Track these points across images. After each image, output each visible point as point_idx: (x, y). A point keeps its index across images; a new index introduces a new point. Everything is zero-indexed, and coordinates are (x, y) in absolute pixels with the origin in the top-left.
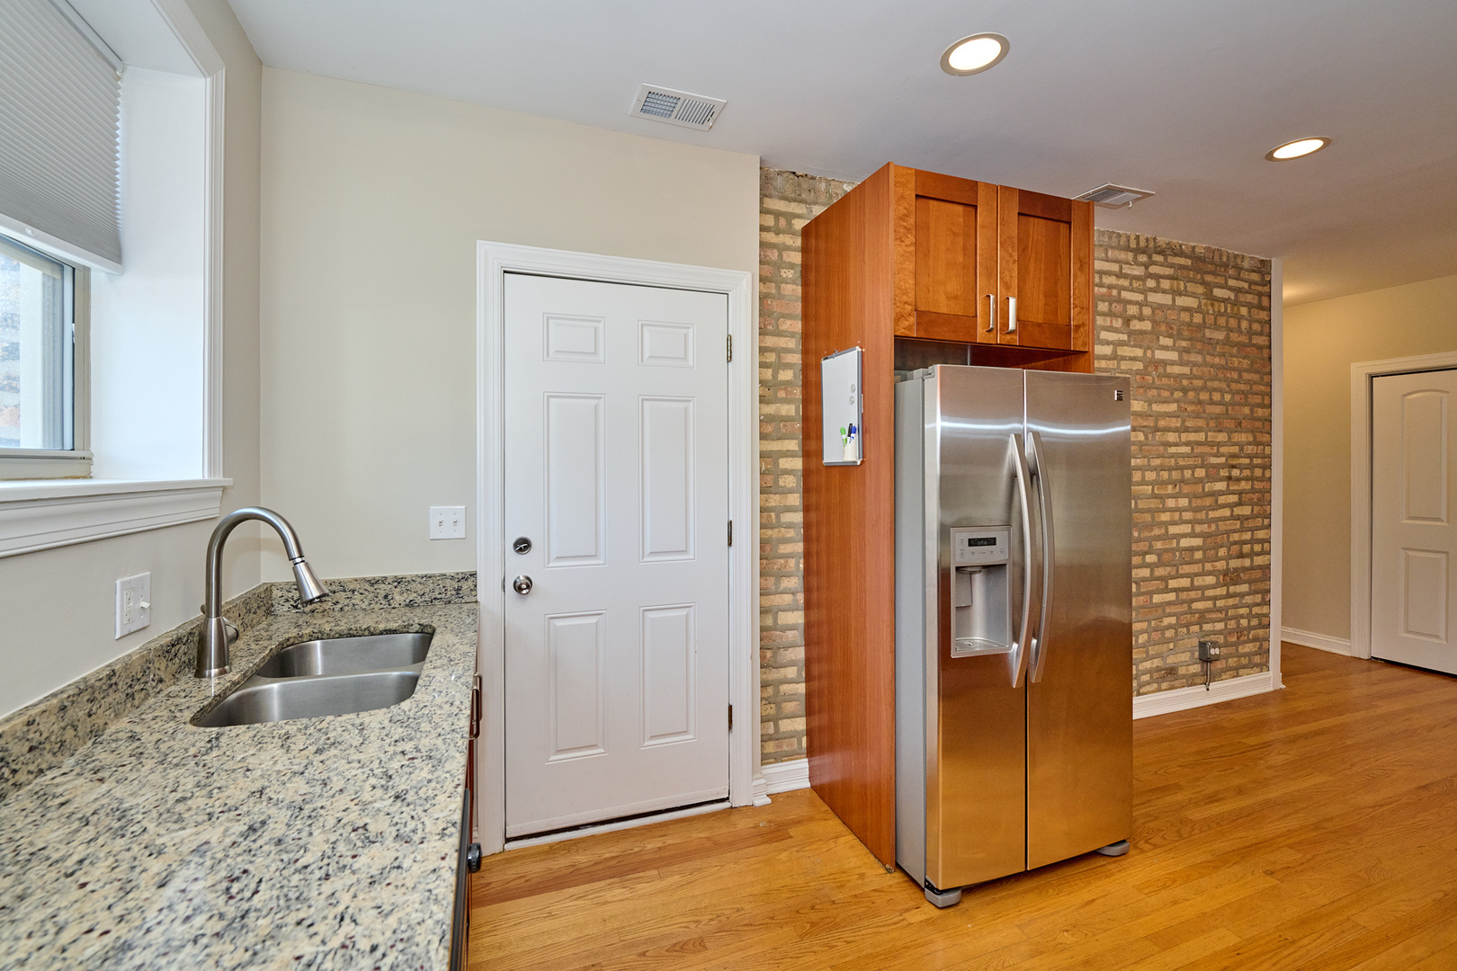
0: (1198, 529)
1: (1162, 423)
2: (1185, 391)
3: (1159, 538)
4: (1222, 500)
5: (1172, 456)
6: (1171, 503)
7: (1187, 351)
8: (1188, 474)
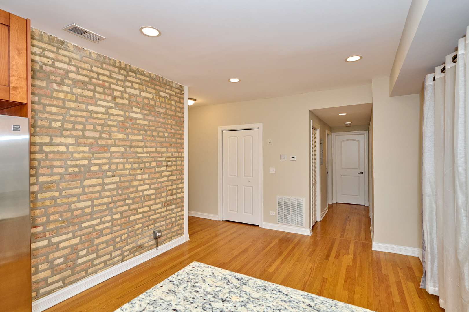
0: (152, 186)
1: (134, 144)
2: (146, 131)
3: (133, 192)
4: (163, 174)
5: (139, 158)
6: (139, 177)
7: (147, 115)
8: (148, 165)
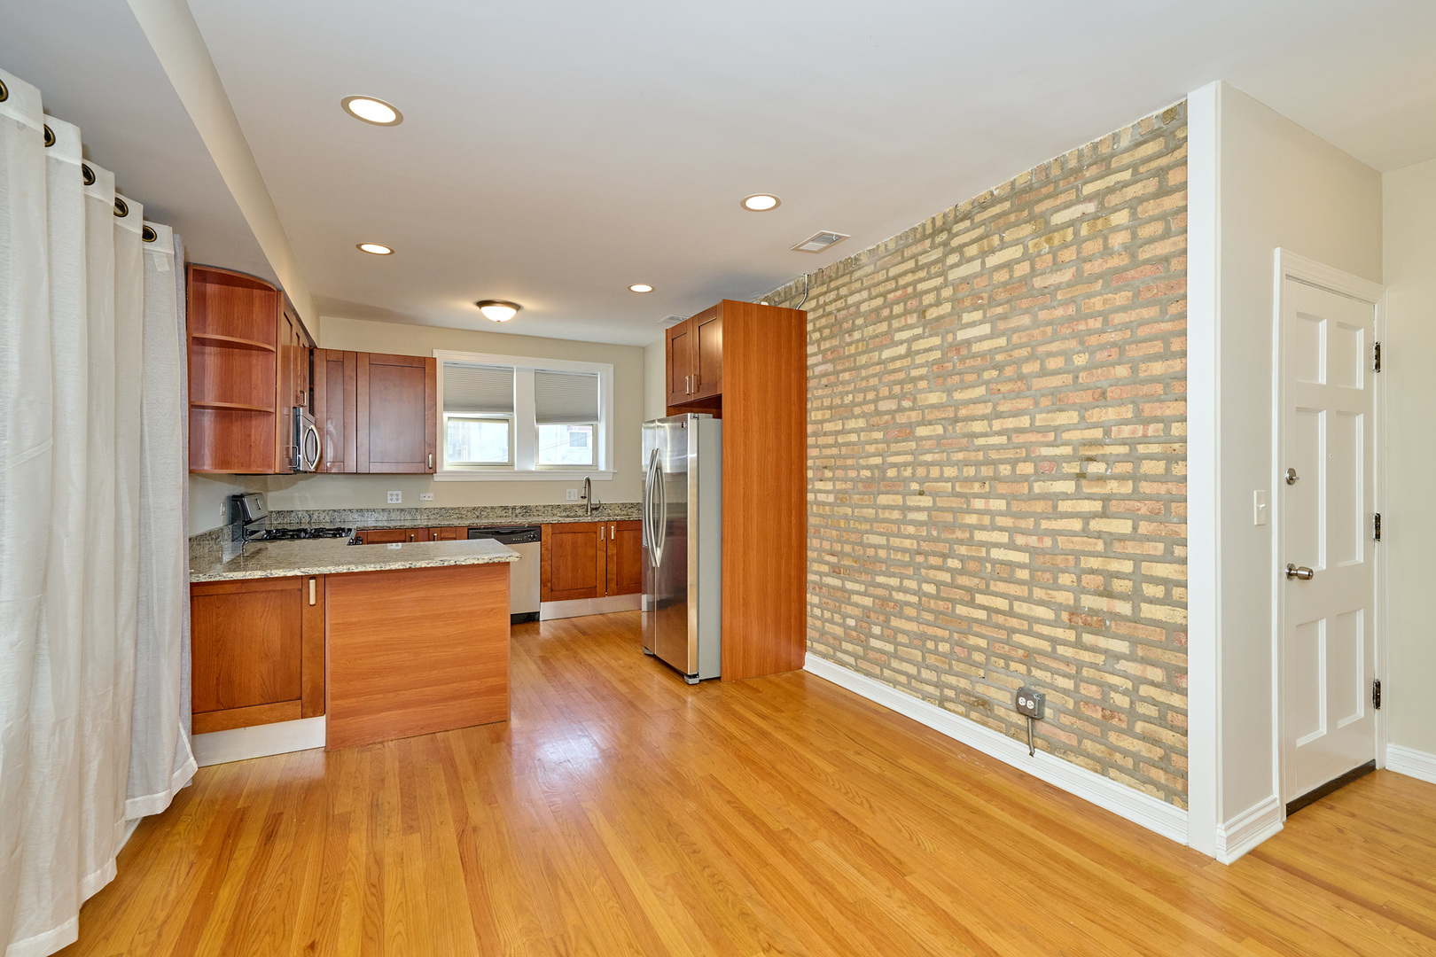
0: (1020, 540)
1: (963, 412)
2: (999, 368)
3: (961, 542)
5: (978, 449)
6: (979, 504)
7: (1004, 317)
8: (1005, 470)
